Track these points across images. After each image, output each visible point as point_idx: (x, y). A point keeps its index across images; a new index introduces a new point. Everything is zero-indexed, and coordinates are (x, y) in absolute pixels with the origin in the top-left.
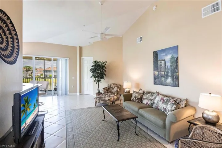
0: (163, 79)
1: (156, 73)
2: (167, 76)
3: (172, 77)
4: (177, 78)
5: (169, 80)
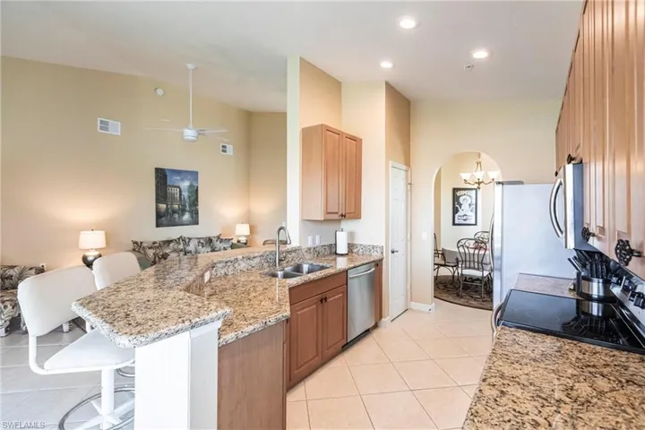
0: (176, 216)
1: (163, 206)
2: (183, 211)
3: (191, 212)
4: (197, 213)
5: (187, 217)
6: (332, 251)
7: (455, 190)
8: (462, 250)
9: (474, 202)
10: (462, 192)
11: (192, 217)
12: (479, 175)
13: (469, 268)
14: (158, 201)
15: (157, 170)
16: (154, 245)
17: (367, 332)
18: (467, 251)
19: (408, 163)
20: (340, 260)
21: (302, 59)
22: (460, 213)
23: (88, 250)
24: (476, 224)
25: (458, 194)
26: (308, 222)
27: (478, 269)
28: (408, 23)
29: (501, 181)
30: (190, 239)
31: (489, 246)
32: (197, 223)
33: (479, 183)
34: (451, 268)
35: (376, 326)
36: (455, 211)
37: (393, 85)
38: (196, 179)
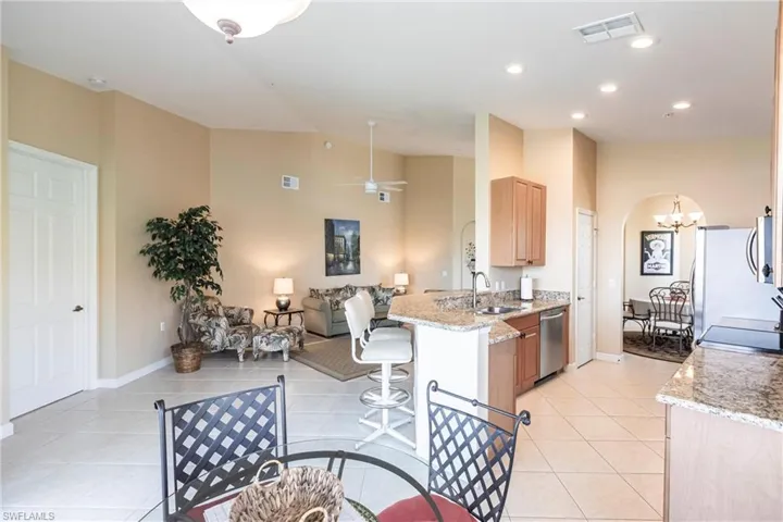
0: (342, 265)
1: (331, 256)
2: (347, 260)
3: (353, 261)
4: (359, 263)
5: (350, 266)
6: (516, 296)
7: (644, 234)
8: (655, 301)
9: (669, 247)
10: (653, 236)
11: (355, 266)
12: (677, 217)
13: (665, 320)
14: (327, 252)
15: (326, 220)
16: (327, 292)
17: (553, 375)
18: (662, 302)
19: (594, 208)
20: (524, 305)
21: (490, 115)
22: (651, 260)
23: (280, 295)
24: (671, 274)
25: (648, 238)
26: (498, 268)
27: (676, 321)
28: (609, 88)
29: (704, 225)
30: (356, 288)
31: (689, 296)
32: (359, 273)
33: (677, 226)
34: (641, 322)
35: (562, 371)
36: (644, 258)
37: (581, 131)
38: (358, 229)
